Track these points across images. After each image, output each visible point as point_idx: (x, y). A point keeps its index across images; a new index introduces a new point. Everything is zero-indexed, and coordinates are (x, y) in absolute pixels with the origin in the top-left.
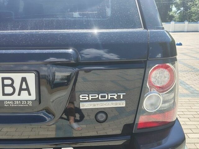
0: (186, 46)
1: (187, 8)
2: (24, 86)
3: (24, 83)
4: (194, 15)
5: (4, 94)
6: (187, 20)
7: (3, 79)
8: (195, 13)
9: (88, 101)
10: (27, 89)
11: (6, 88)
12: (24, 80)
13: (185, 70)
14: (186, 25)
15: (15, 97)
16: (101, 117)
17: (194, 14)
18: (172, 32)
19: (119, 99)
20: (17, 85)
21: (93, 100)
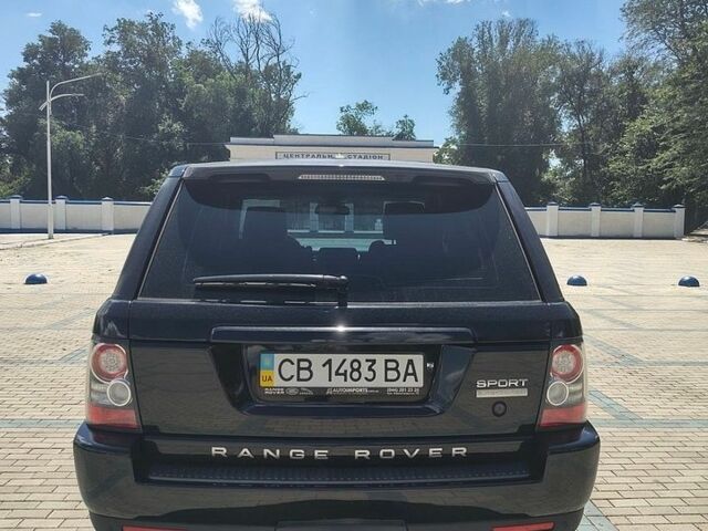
0: (599, 286)
1: (594, 162)
2: (410, 371)
3: (410, 367)
4: (618, 184)
5: (387, 380)
6: (598, 202)
7: (387, 361)
8: (622, 179)
9: (486, 388)
10: (414, 374)
11: (389, 372)
12: (410, 362)
13: (598, 359)
14: (595, 215)
15: (400, 383)
16: (500, 408)
17: (619, 180)
18: (551, 237)
19: (520, 386)
20: (402, 369)
21: (491, 387)
